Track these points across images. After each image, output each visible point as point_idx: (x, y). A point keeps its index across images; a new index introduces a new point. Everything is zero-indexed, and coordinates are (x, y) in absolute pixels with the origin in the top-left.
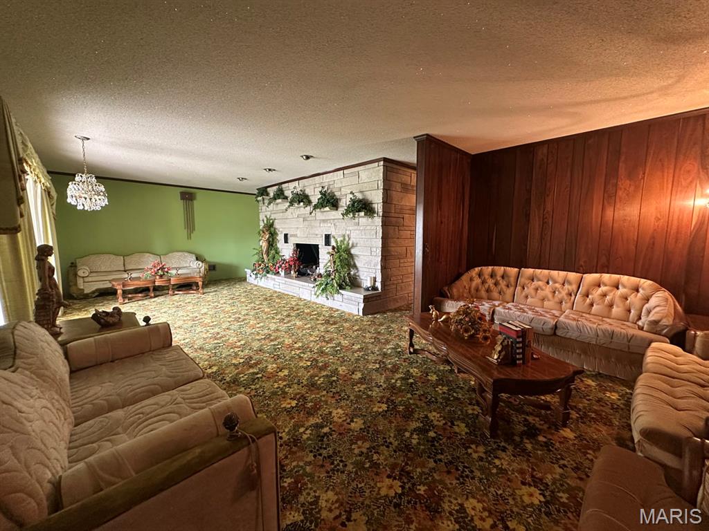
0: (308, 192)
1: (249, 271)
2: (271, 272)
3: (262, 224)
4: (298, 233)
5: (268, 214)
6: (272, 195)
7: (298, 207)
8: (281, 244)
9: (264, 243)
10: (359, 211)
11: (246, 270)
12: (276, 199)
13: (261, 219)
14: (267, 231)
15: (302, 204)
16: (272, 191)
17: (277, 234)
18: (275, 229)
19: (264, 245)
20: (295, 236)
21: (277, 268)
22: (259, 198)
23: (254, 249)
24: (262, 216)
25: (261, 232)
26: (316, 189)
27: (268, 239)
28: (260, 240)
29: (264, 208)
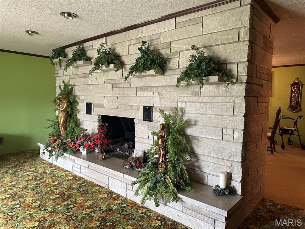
0: (119, 50)
1: (42, 146)
2: (69, 150)
3: (58, 91)
4: (106, 103)
5: (66, 80)
6: (70, 56)
7: (107, 71)
8: (82, 115)
9: (61, 114)
10: (209, 75)
11: (39, 144)
12: (76, 61)
13: (57, 85)
14: (65, 99)
15: (112, 66)
16: (70, 53)
17: (77, 103)
18: (75, 97)
19: (61, 115)
20: (101, 106)
21: (77, 145)
22: (56, 60)
23: (49, 120)
24: (59, 82)
25: (57, 101)
26: (130, 47)
27: (66, 109)
28: (56, 110)
29: (61, 72)
